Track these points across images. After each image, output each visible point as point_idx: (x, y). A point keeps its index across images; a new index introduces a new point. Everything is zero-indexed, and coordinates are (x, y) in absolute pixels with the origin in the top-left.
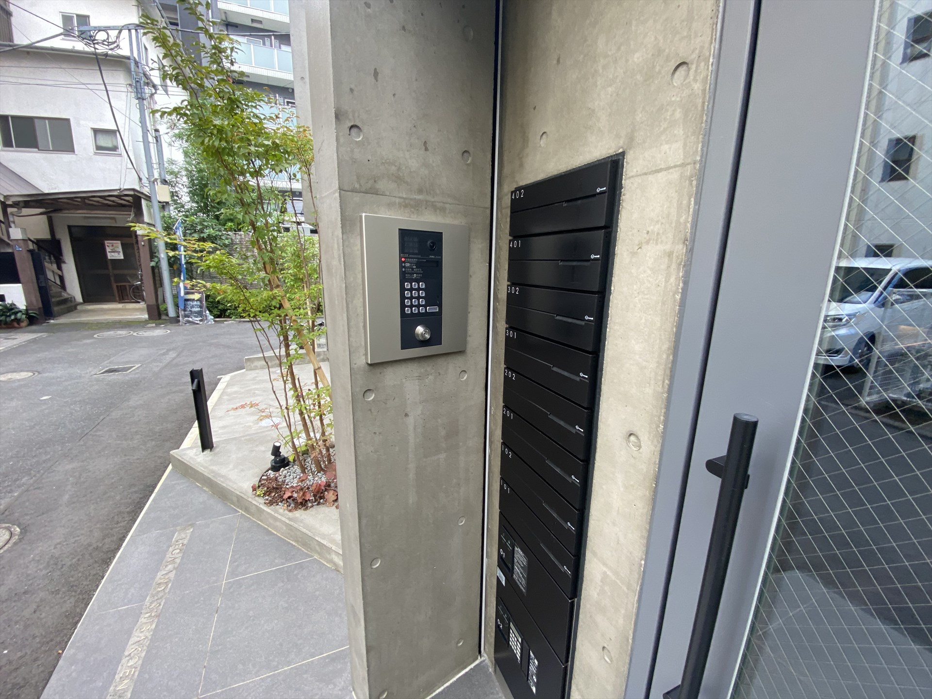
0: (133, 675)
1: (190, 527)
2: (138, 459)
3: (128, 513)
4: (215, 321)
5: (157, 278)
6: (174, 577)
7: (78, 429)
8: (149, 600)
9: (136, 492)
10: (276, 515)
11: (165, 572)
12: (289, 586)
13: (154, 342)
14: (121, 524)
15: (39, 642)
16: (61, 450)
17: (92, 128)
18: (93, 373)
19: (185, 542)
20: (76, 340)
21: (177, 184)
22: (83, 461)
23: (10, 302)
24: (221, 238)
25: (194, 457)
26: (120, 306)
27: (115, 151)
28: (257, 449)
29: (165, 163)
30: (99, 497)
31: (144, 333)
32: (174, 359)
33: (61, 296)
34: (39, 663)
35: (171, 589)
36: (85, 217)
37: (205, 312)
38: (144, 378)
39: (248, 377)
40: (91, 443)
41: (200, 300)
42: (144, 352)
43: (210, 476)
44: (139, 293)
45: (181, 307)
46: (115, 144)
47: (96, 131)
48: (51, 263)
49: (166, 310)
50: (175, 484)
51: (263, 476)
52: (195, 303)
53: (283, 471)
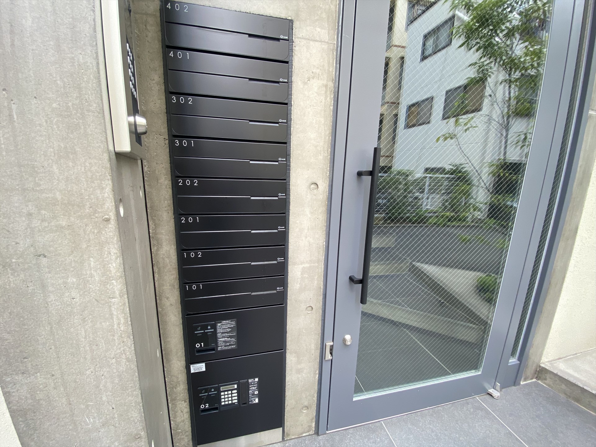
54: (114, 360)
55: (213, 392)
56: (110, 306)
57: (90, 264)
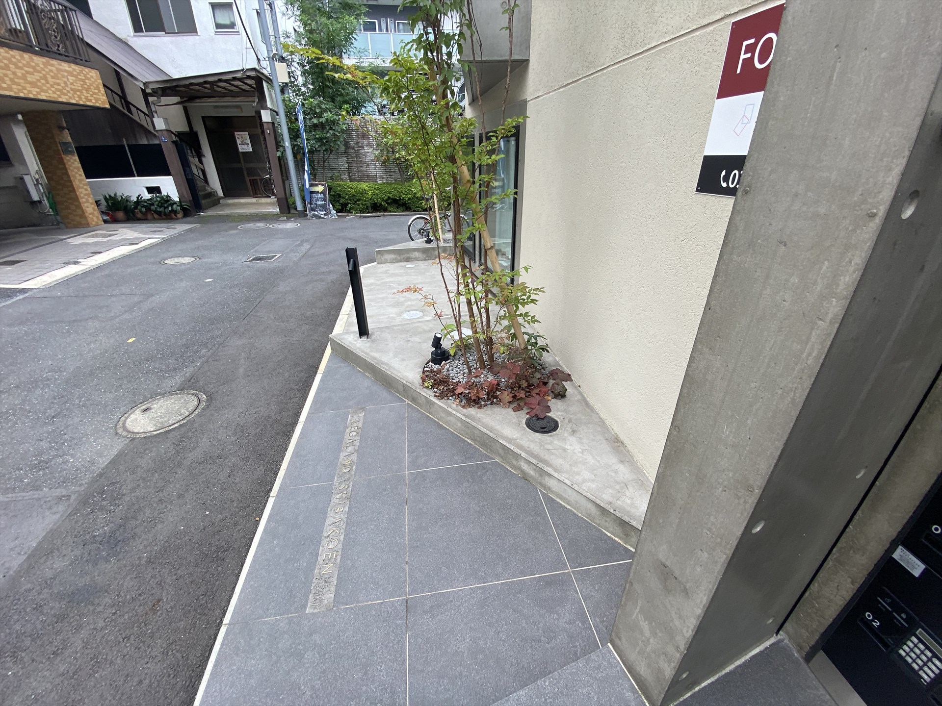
0: (336, 559)
1: (361, 410)
2: (297, 341)
3: (299, 390)
4: (338, 216)
5: (284, 170)
6: (357, 460)
7: (241, 309)
8: (337, 480)
9: (301, 371)
10: (450, 410)
11: (347, 454)
12: (476, 488)
13: (288, 234)
14: (294, 400)
15: (237, 507)
16: (230, 327)
17: (210, 3)
18: (243, 260)
19: (360, 425)
20: (223, 230)
21: (293, 63)
22: (250, 339)
23: (166, 195)
24: (338, 123)
25: (353, 342)
26: (254, 200)
27: (233, 28)
28: (412, 339)
29: (281, 36)
30: (269, 373)
31: (279, 226)
32: (309, 250)
33: (206, 190)
34: (239, 527)
35: (355, 472)
36: (216, 107)
37: (329, 206)
38: (287, 267)
39: (380, 270)
40: (254, 322)
41: (323, 192)
42: (281, 242)
43: (373, 363)
44: (268, 187)
45: (308, 200)
46: (232, 20)
47: (214, 6)
48: (193, 156)
49: (294, 203)
50: (338, 367)
51: (425, 367)
52: (319, 196)
53: (446, 365)
54: (780, 392)
55: (901, 618)
56: (812, 329)
57: (821, 268)
